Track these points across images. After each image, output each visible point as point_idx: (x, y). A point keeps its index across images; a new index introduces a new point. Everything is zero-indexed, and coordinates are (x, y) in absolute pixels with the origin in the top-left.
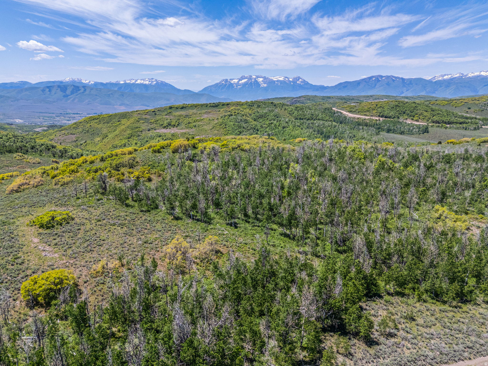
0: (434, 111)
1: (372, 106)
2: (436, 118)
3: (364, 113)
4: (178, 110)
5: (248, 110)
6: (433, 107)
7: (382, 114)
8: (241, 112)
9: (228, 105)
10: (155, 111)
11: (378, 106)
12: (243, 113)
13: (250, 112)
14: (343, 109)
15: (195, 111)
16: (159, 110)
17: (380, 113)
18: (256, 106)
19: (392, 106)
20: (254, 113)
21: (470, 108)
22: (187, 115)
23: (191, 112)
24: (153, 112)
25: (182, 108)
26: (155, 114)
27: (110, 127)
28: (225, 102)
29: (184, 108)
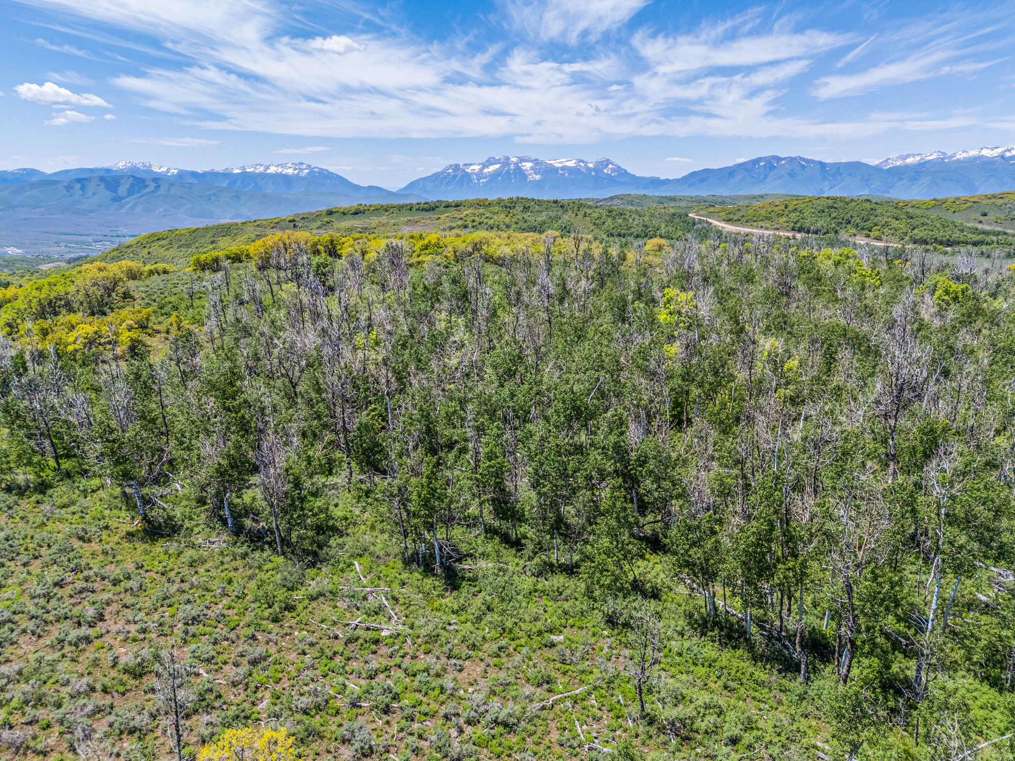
0: (912, 218)
1: (776, 209)
2: (919, 233)
3: (760, 224)
4: (346, 217)
5: (502, 216)
6: (911, 210)
7: (798, 225)
8: (486, 221)
9: (457, 206)
10: (294, 221)
11: (791, 208)
12: (491, 222)
13: (507, 220)
14: (711, 215)
15: (383, 219)
16: (303, 218)
17: (796, 223)
18: (519, 208)
19: (820, 208)
20: (517, 223)
21: (985, 215)
22: (366, 228)
23: (374, 221)
24: (290, 221)
26: (295, 226)
28: (450, 200)
29: (360, 212)
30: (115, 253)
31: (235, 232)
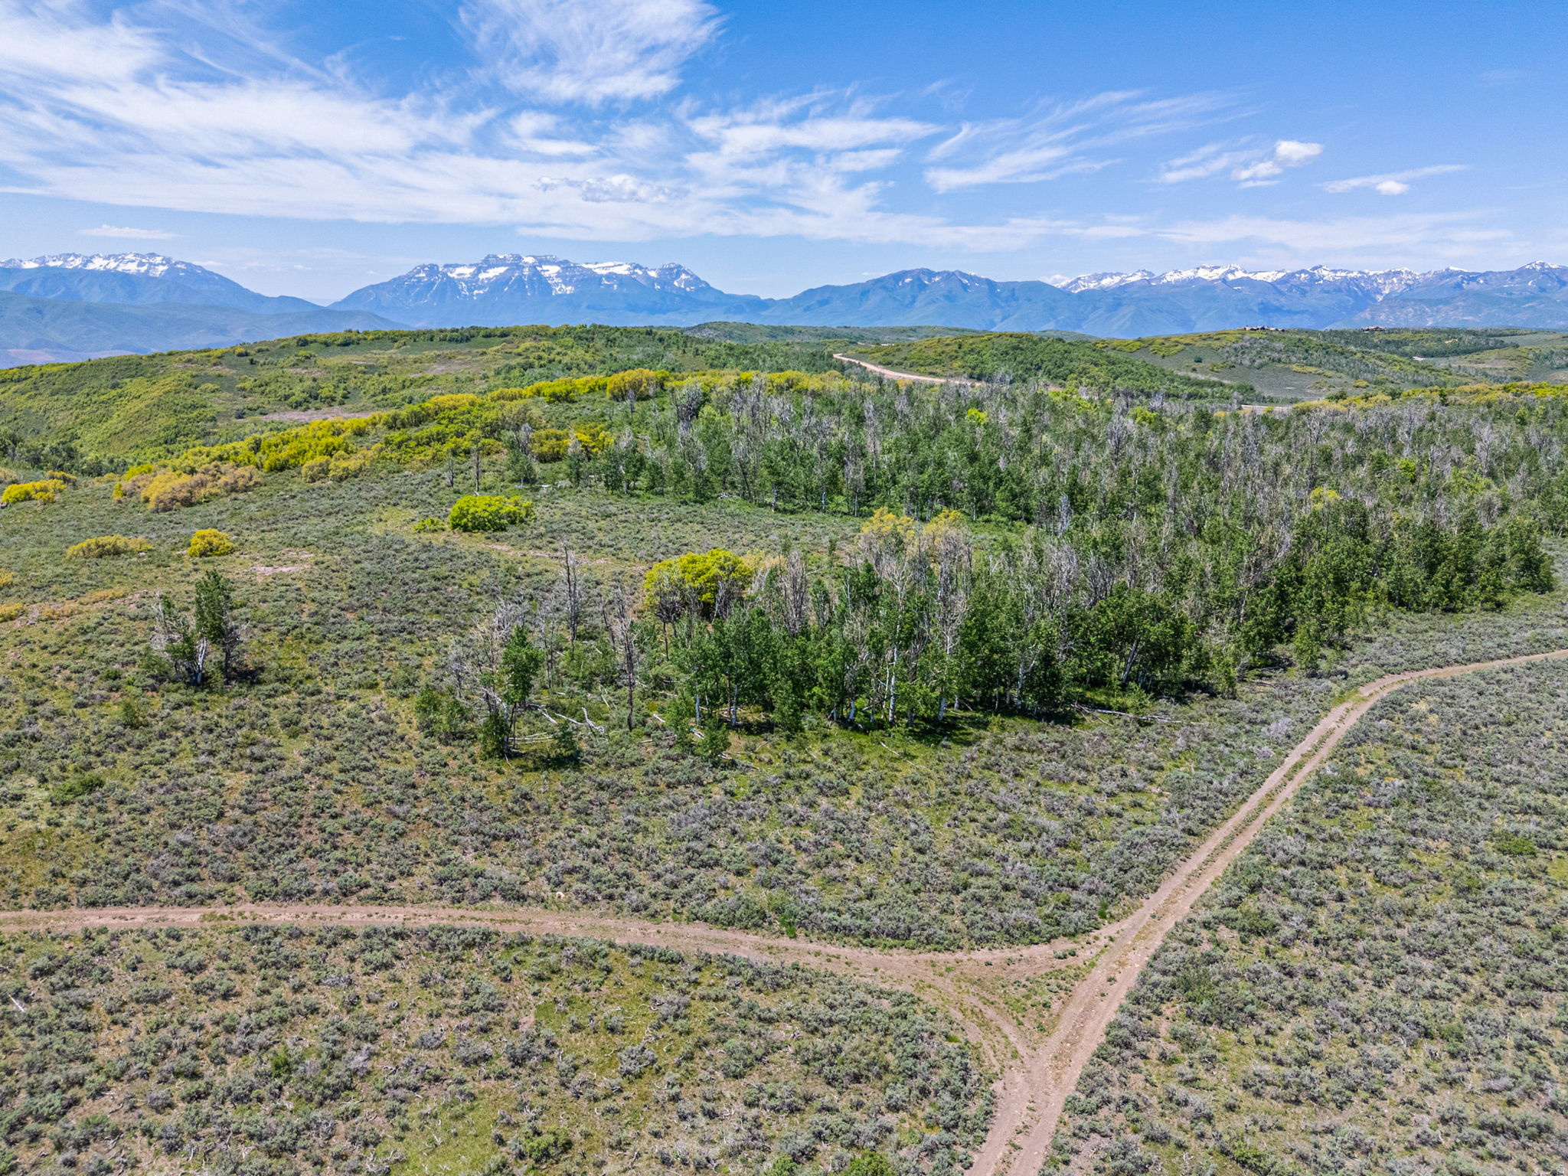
0: (1114, 364)
1: (947, 349)
2: (1121, 384)
3: (930, 369)
4: (330, 349)
5: (580, 352)
6: (1112, 354)
7: (977, 371)
8: (558, 358)
9: (504, 335)
10: (247, 354)
11: (965, 348)
12: (566, 360)
13: (588, 357)
14: (862, 355)
15: (393, 352)
16: (259, 351)
17: (974, 368)
18: (599, 343)
19: (1003, 349)
20: (603, 362)
21: (1199, 361)
22: (371, 367)
23: (382, 356)
24: (240, 355)
25: (346, 344)
26: (252, 362)
27: (83, 407)
28: (492, 327)
29: (353, 343)
31: (151, 369)
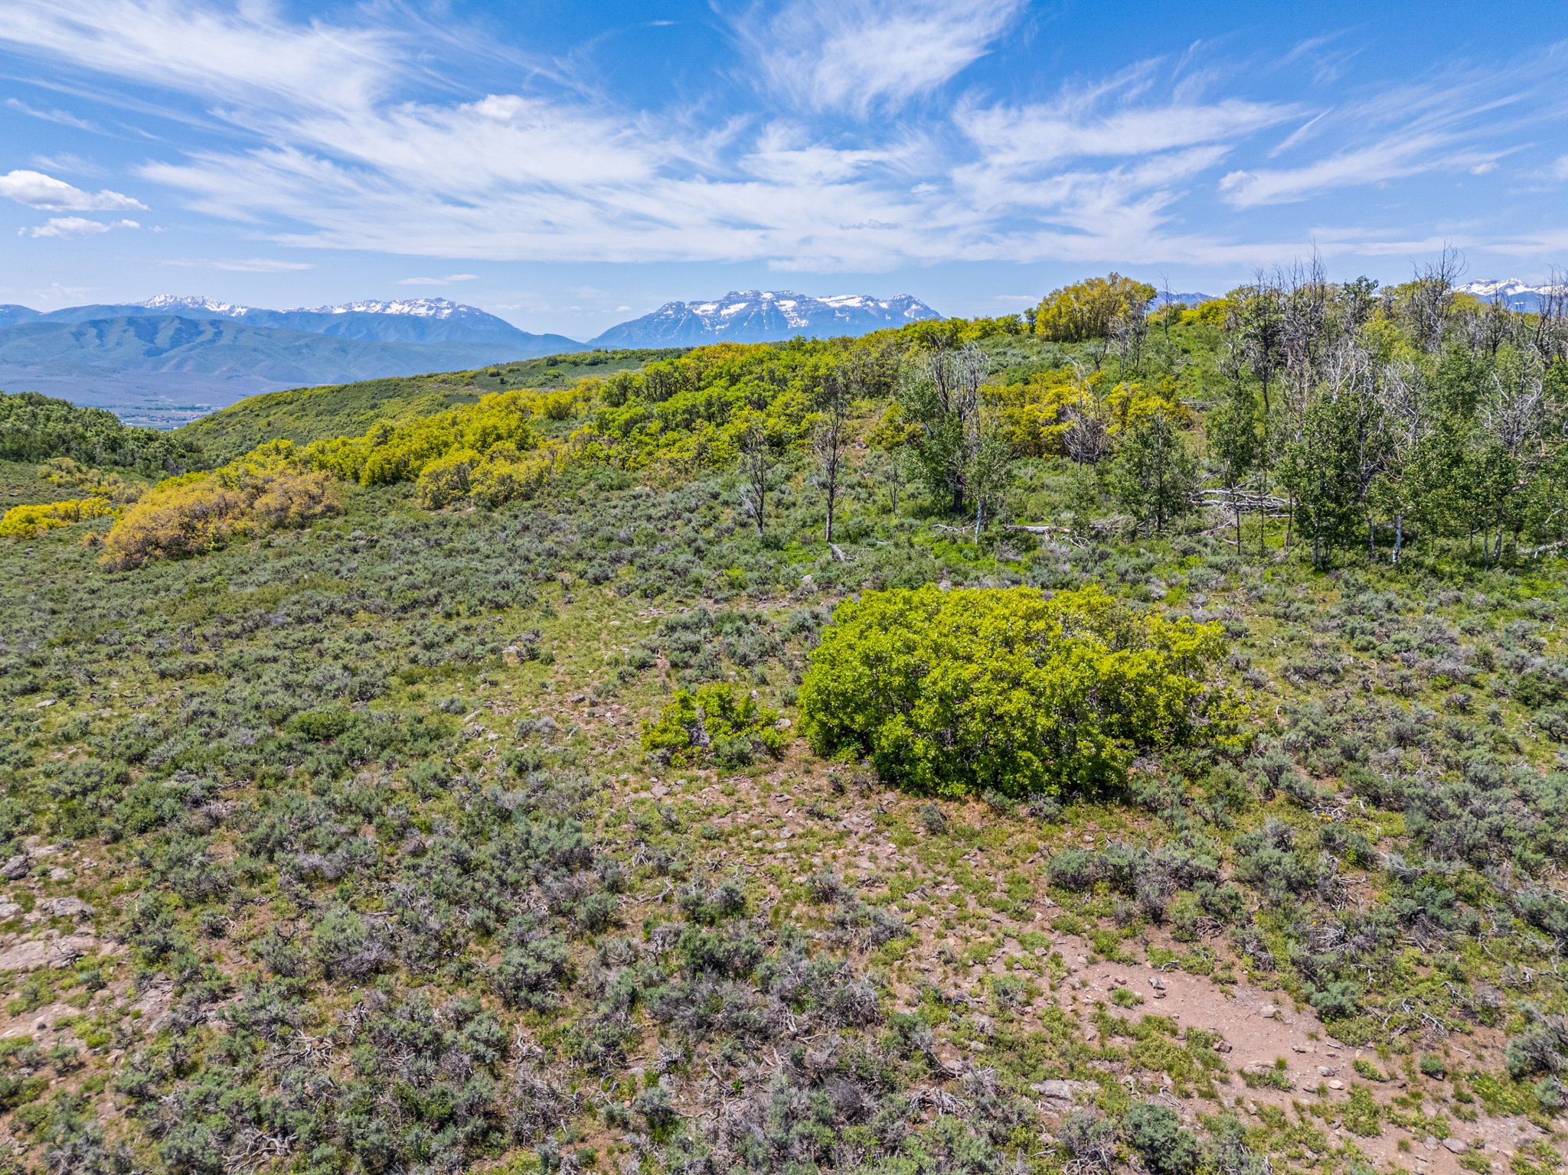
4: (578, 369)
10: (498, 374)
16: (511, 371)
24: (492, 375)
25: (594, 363)
26: (503, 382)
29: (601, 362)
30: (210, 425)
31: (408, 390)
